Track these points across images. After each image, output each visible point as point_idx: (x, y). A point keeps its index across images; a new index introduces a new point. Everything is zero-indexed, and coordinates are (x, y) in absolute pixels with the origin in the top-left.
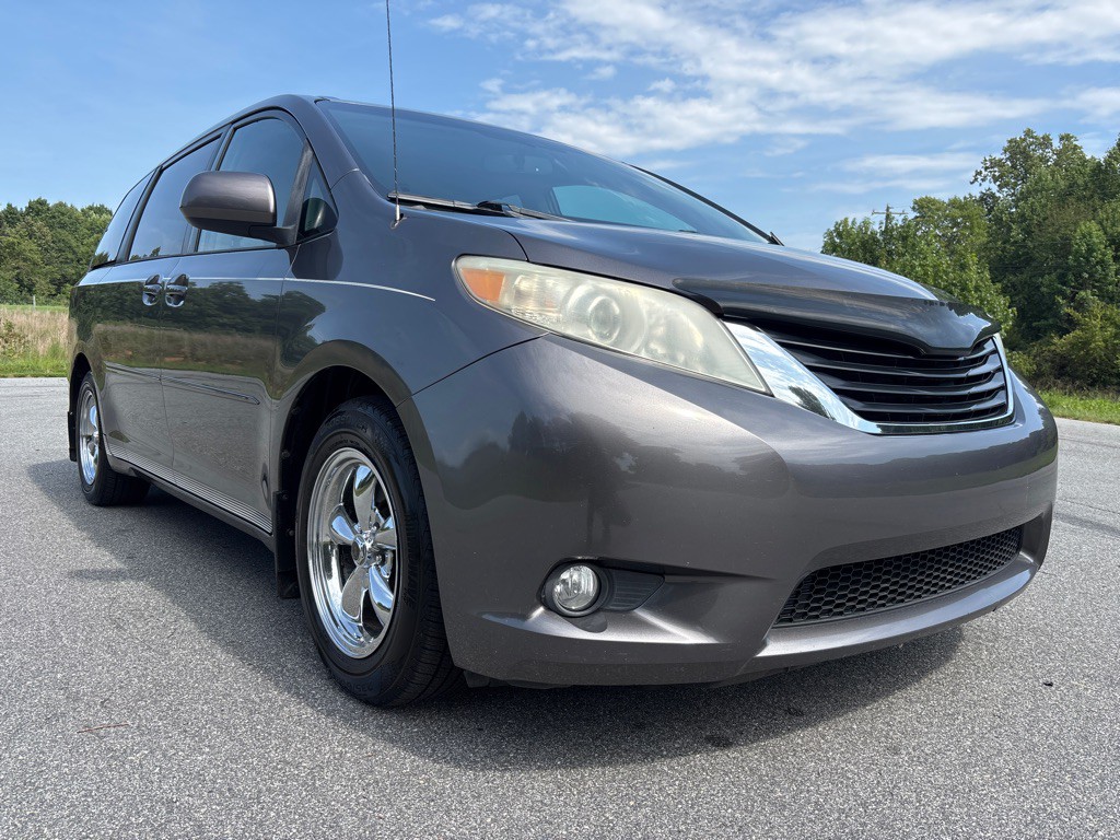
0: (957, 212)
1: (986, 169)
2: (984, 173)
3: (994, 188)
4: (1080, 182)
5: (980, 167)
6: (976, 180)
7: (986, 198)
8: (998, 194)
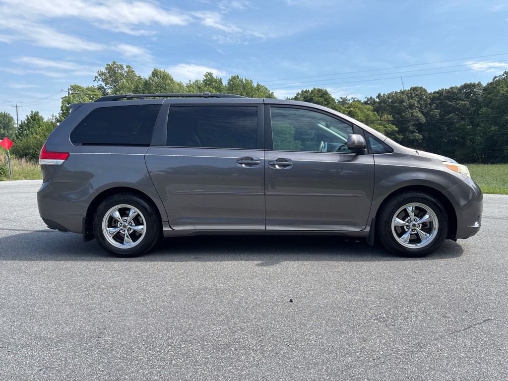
0: (89, 92)
1: (99, 75)
2: (99, 77)
3: (103, 85)
4: (140, 86)
5: (97, 75)
6: (96, 80)
7: (100, 88)
8: (105, 87)
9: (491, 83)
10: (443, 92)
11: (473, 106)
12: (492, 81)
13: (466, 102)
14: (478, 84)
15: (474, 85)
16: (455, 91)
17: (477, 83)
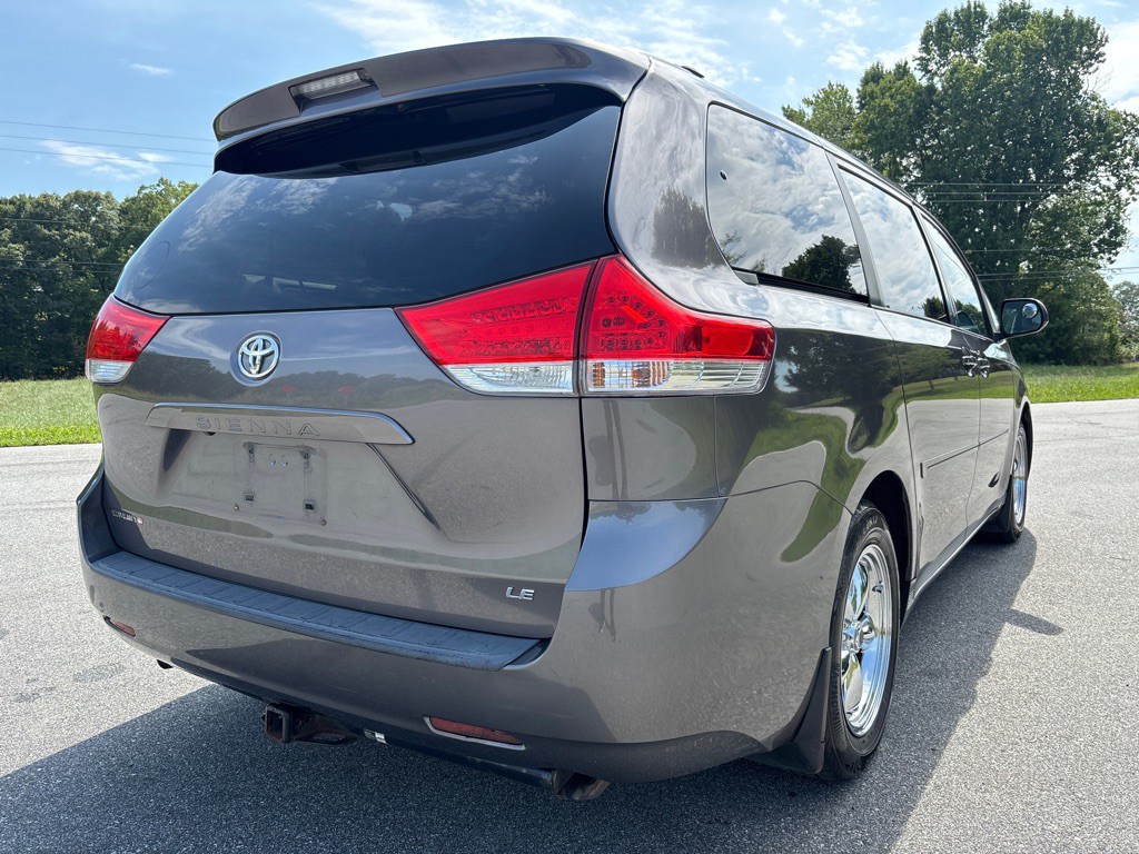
9: (133, 199)
10: (24, 203)
11: (101, 245)
12: (136, 195)
13: (84, 234)
14: (106, 197)
15: (97, 199)
16: (53, 203)
17: (103, 193)
